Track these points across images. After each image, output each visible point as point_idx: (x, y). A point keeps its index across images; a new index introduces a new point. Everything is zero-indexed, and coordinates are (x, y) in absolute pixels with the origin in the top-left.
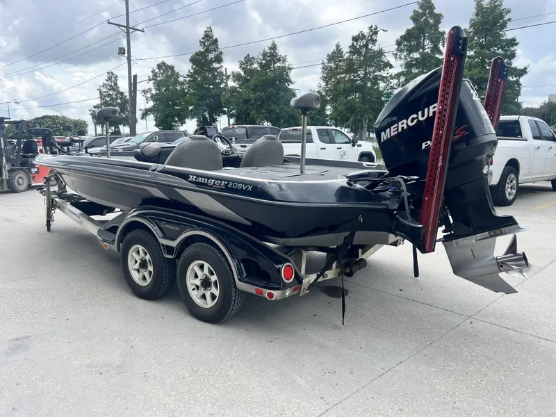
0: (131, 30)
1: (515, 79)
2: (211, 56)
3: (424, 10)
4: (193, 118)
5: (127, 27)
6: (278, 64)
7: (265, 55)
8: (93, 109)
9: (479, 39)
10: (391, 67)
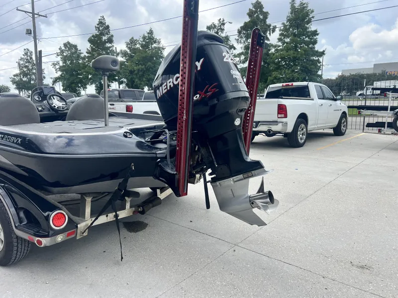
0: (36, 16)
1: (317, 58)
2: (105, 38)
3: (256, 9)
4: (92, 84)
5: (33, 13)
6: (155, 45)
7: (144, 38)
8: (13, 77)
9: (293, 30)
10: (235, 49)
